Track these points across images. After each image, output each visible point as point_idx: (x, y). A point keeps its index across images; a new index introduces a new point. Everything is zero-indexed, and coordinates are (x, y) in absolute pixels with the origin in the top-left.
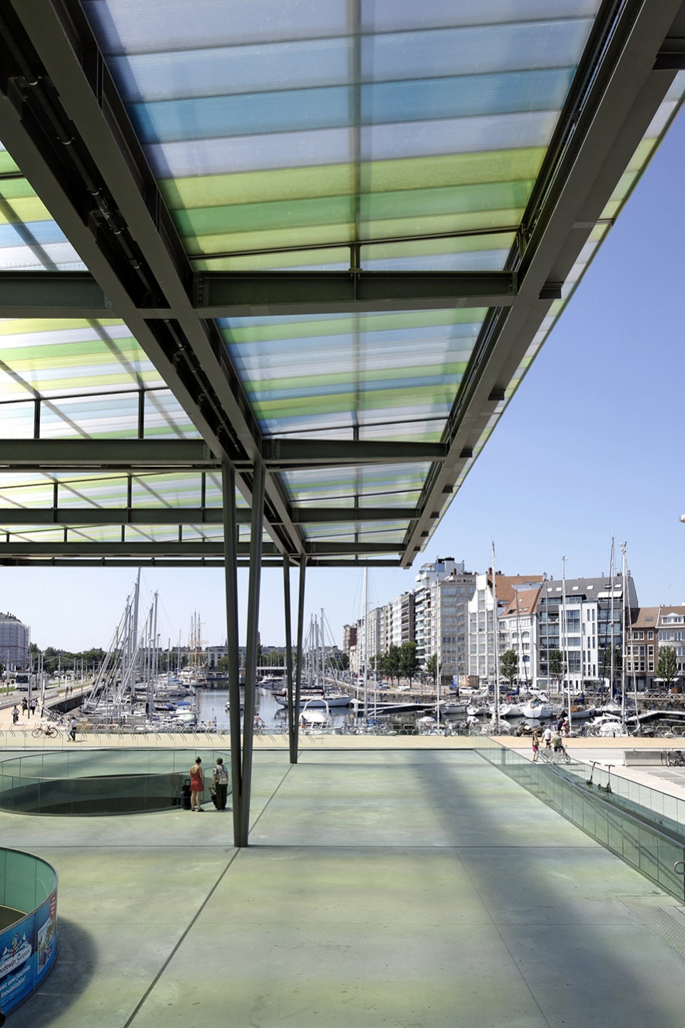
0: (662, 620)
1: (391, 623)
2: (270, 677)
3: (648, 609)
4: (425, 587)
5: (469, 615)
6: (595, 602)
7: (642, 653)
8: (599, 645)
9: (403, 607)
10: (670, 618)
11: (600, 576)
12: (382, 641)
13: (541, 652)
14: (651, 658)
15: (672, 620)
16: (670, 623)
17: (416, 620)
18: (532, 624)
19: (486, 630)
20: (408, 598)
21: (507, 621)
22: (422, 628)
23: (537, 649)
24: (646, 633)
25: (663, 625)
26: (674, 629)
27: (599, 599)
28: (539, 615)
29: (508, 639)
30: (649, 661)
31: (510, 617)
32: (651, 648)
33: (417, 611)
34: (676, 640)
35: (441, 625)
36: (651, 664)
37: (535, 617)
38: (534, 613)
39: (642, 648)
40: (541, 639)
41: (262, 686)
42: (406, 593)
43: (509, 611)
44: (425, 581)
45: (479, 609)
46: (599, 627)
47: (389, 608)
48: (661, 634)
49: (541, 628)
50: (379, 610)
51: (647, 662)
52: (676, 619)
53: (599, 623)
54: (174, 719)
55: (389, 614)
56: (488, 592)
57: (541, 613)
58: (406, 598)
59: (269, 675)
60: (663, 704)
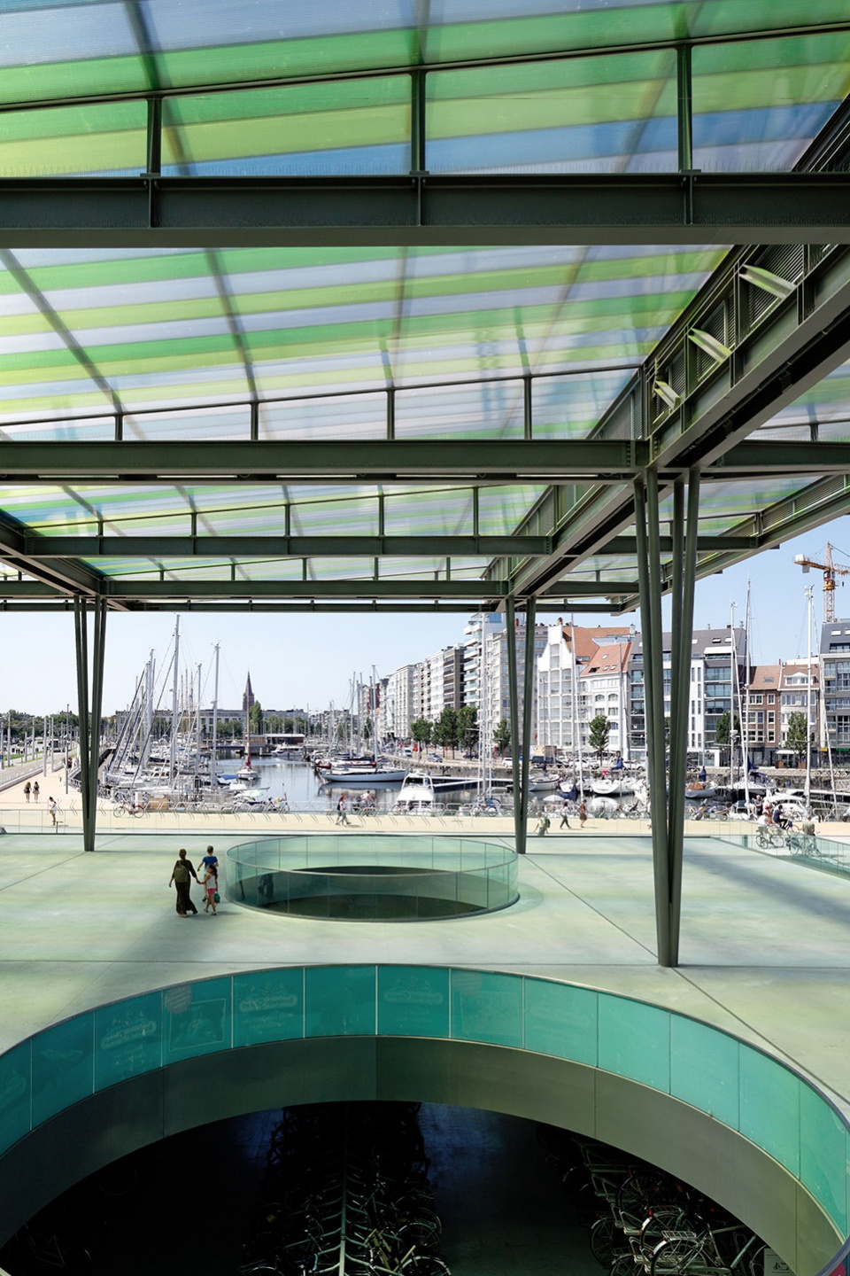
0: (786, 681)
1: (429, 683)
2: (284, 746)
3: (766, 668)
4: (477, 640)
5: (538, 674)
6: (701, 659)
7: (760, 720)
8: (706, 710)
9: (445, 664)
10: (796, 678)
11: (706, 628)
12: (415, 704)
13: (633, 718)
14: (771, 726)
15: (799, 681)
16: (795, 685)
17: (465, 680)
18: (621, 685)
19: (560, 692)
20: (454, 654)
21: (588, 681)
22: (473, 689)
23: (627, 714)
24: (765, 697)
25: (787, 687)
26: (801, 691)
27: (706, 655)
28: (630, 674)
29: (589, 703)
30: (768, 730)
31: (592, 677)
32: (771, 714)
33: (465, 669)
34: (803, 705)
35: (501, 686)
36: (771, 733)
37: (625, 677)
38: (625, 671)
39: (760, 714)
40: (633, 702)
41: (276, 756)
42: (449, 648)
43: (590, 669)
44: (477, 633)
45: (551, 666)
46: (706, 689)
47: (426, 665)
48: (784, 698)
49: (632, 690)
50: (411, 668)
51: (766, 730)
52: (803, 680)
53: (706, 684)
54: (239, 795)
55: (425, 673)
56: (564, 646)
57: (633, 671)
58: (449, 653)
59: (284, 744)
60: (800, 781)
